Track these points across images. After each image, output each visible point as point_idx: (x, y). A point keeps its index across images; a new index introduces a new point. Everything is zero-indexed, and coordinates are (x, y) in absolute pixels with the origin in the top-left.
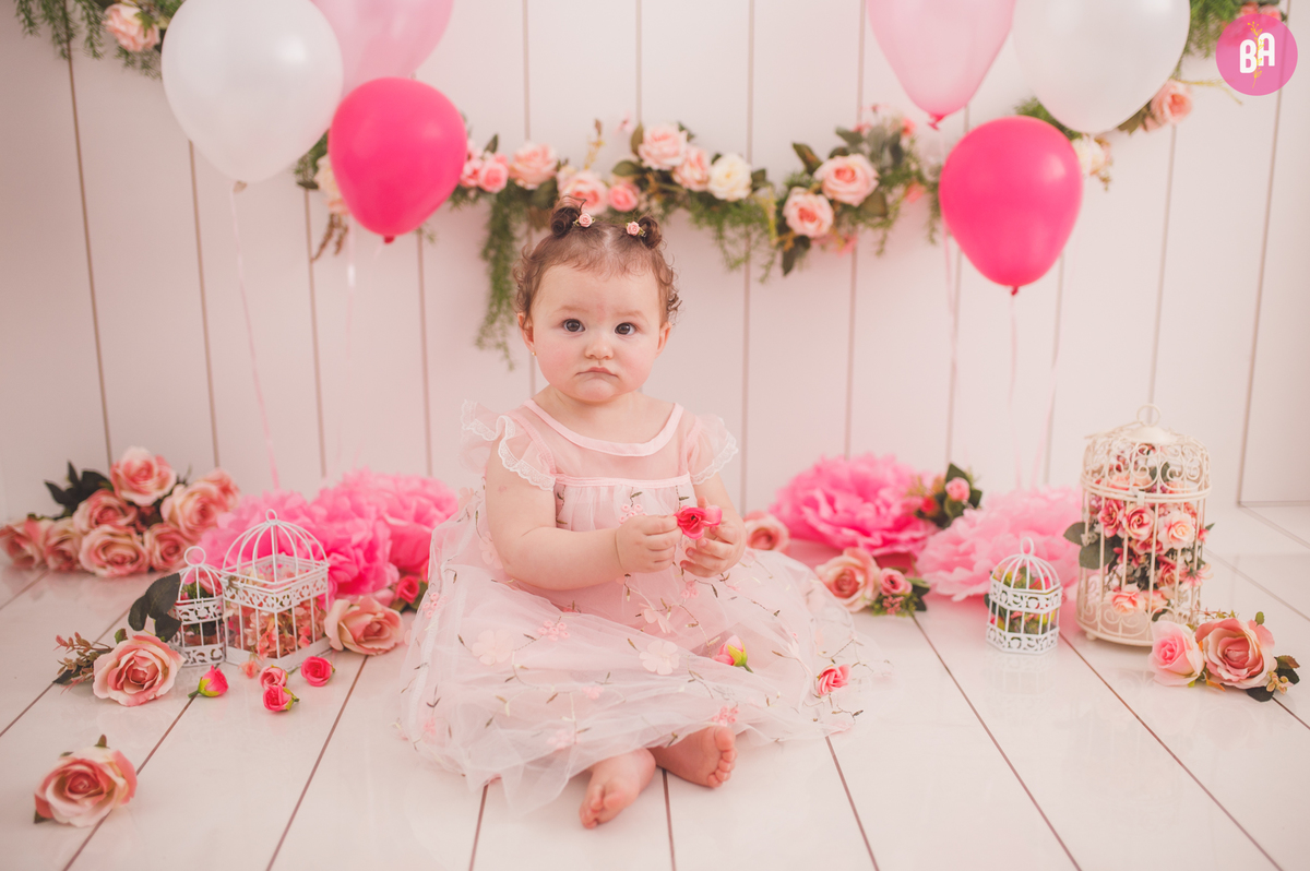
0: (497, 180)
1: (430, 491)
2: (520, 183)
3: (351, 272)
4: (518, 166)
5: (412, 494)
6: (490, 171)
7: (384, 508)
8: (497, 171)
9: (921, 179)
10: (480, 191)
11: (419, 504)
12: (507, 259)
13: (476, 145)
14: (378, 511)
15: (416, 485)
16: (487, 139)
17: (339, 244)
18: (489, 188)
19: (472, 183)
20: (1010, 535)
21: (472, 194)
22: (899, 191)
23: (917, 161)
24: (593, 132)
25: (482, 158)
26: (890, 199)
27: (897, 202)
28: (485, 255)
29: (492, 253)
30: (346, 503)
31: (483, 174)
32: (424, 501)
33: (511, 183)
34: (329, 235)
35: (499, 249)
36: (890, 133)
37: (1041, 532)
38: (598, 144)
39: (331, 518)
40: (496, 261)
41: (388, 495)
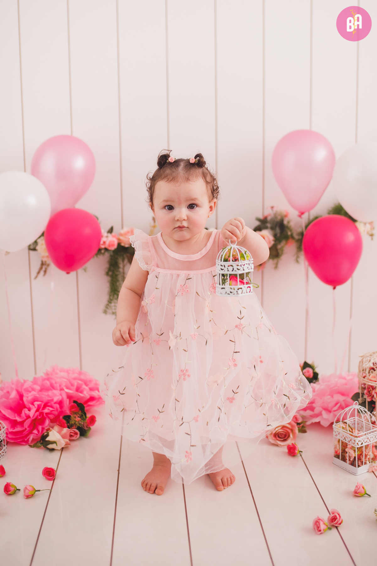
0: (113, 245)
1: (82, 377)
2: (123, 244)
3: (52, 284)
4: (121, 238)
5: (75, 379)
6: (110, 242)
7: (64, 384)
8: (114, 241)
9: (292, 237)
10: (106, 249)
11: (78, 383)
12: (116, 275)
13: (104, 232)
14: (60, 386)
15: (76, 375)
16: (109, 227)
17: (45, 272)
18: (110, 248)
19: (103, 247)
20: (329, 397)
21: (103, 251)
22: (283, 243)
23: (291, 231)
24: (152, 222)
25: (107, 237)
26: (279, 247)
27: (282, 247)
28: (107, 274)
29: (110, 273)
30: (47, 383)
31: (107, 243)
32: (80, 382)
33: (119, 244)
34: (41, 269)
35: (113, 272)
36: (279, 218)
37: (343, 394)
38: (154, 227)
39: (41, 390)
40: (112, 277)
41: (65, 380)
